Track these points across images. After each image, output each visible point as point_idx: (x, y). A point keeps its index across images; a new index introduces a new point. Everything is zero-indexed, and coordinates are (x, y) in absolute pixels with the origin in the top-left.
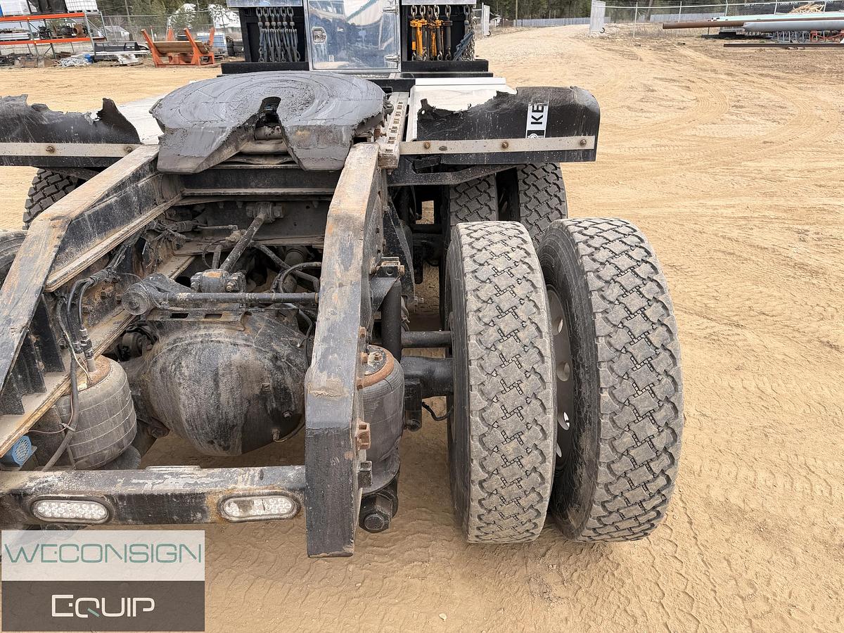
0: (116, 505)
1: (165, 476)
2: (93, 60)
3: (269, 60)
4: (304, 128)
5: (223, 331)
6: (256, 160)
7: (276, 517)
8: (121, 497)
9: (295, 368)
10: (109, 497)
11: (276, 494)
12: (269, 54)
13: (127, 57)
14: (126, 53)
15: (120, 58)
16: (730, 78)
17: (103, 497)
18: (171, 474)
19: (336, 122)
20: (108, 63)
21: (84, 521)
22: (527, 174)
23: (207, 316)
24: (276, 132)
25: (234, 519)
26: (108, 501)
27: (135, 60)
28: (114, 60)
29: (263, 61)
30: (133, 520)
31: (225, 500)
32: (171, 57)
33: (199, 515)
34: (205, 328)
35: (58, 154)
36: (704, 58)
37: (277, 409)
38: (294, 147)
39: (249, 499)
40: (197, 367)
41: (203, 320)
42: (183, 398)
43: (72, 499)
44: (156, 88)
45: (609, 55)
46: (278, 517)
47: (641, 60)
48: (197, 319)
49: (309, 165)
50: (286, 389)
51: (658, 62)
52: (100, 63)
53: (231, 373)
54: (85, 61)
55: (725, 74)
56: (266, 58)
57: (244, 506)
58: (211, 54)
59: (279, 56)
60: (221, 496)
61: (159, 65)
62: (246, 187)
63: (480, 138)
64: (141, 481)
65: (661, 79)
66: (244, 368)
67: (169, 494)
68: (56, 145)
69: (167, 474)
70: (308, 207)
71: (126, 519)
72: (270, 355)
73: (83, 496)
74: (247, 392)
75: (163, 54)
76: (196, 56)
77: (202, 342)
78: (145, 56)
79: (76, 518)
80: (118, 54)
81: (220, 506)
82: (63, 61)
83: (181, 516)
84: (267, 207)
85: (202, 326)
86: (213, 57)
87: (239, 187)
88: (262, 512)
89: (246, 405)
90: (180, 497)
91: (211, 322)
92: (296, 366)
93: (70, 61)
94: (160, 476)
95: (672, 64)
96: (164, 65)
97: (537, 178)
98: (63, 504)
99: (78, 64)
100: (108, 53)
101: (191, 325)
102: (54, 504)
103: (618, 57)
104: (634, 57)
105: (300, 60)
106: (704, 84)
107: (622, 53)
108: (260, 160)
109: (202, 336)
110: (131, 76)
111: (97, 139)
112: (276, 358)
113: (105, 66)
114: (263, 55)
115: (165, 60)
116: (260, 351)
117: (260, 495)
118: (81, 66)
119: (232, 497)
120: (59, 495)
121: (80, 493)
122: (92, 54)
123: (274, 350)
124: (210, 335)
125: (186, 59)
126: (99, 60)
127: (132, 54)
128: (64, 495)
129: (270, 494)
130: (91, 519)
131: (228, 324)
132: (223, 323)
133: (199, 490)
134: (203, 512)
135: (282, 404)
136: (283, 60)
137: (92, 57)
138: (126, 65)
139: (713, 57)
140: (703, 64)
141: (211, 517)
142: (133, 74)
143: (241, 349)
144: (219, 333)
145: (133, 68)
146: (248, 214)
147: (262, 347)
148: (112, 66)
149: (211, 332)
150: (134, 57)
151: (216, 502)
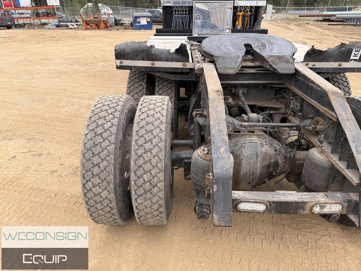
0: (270, 205)
1: (287, 195)
2: (58, 26)
3: (175, 28)
4: (272, 56)
5: (256, 138)
6: (245, 69)
7: (333, 212)
8: (274, 202)
9: (281, 155)
10: (269, 202)
11: (337, 203)
12: (176, 25)
13: (72, 25)
14: (72, 24)
15: (70, 26)
16: (337, 39)
17: (267, 202)
18: (288, 194)
19: (284, 54)
20: (64, 28)
21: (255, 211)
22: (333, 77)
23: (248, 132)
24: (247, 58)
25: (316, 213)
26: (268, 204)
27: (76, 26)
28: (67, 27)
29: (173, 28)
30: (274, 212)
31: (316, 204)
32: (91, 26)
33: (302, 211)
34: (248, 137)
35: (155, 66)
36: (321, 30)
37: (272, 171)
38: (272, 64)
39: (325, 205)
40: (250, 152)
41: (248, 134)
42: (244, 165)
43: (255, 202)
44: (91, 39)
45: (278, 28)
46: (334, 212)
47: (293, 30)
48: (246, 133)
49: (281, 71)
50: (278, 163)
51: (301, 31)
52: (61, 28)
53: (261, 156)
54: (54, 27)
55: (334, 37)
56: (174, 27)
57: (322, 207)
58: (108, 25)
59: (180, 26)
60: (314, 203)
61: (86, 29)
62: (237, 80)
63: (330, 61)
64: (278, 196)
65: (307, 39)
66: (266, 154)
67: (294, 202)
68: (155, 62)
69: (287, 194)
70: (254, 89)
71: (272, 211)
72: (274, 149)
73: (259, 201)
74: (264, 164)
75: (88, 24)
76: (102, 25)
77: (249, 143)
78: (80, 25)
79: (253, 210)
80: (69, 24)
81: (312, 207)
82: (45, 27)
83: (294, 211)
84: (242, 89)
85: (247, 136)
86: (109, 26)
87: (234, 80)
88: (328, 210)
89: (263, 168)
90: (297, 203)
91: (251, 135)
92: (281, 154)
93: (48, 26)
94: (284, 195)
95: (308, 32)
96: (88, 29)
97: (338, 79)
98: (251, 204)
99: (51, 28)
100: (65, 24)
101: (242, 135)
102: (247, 204)
103: (282, 29)
104: (290, 29)
105: (189, 28)
106: (327, 41)
107: (284, 27)
108: (247, 69)
109: (249, 140)
110: (77, 33)
111: (172, 60)
112: (275, 150)
113: (63, 29)
114: (173, 26)
115: (89, 27)
116: (270, 147)
117: (331, 203)
118: (53, 29)
119: (319, 204)
120: (250, 200)
121: (258, 200)
122: (57, 24)
123: (275, 147)
124: (252, 140)
125: (98, 27)
126: (60, 26)
127: (75, 24)
128: (252, 201)
129: (335, 203)
130: (258, 211)
131: (258, 136)
132: (256, 135)
133: (306, 201)
134: (304, 209)
135: (274, 169)
136: (181, 28)
137: (57, 25)
138: (72, 29)
139: (324, 30)
140: (321, 32)
141: (307, 211)
142: (78, 32)
143: (264, 146)
144: (255, 139)
145: (75, 30)
146: (233, 92)
147: (271, 145)
148: (66, 29)
149: (252, 138)
150: (75, 25)
151: (311, 205)
